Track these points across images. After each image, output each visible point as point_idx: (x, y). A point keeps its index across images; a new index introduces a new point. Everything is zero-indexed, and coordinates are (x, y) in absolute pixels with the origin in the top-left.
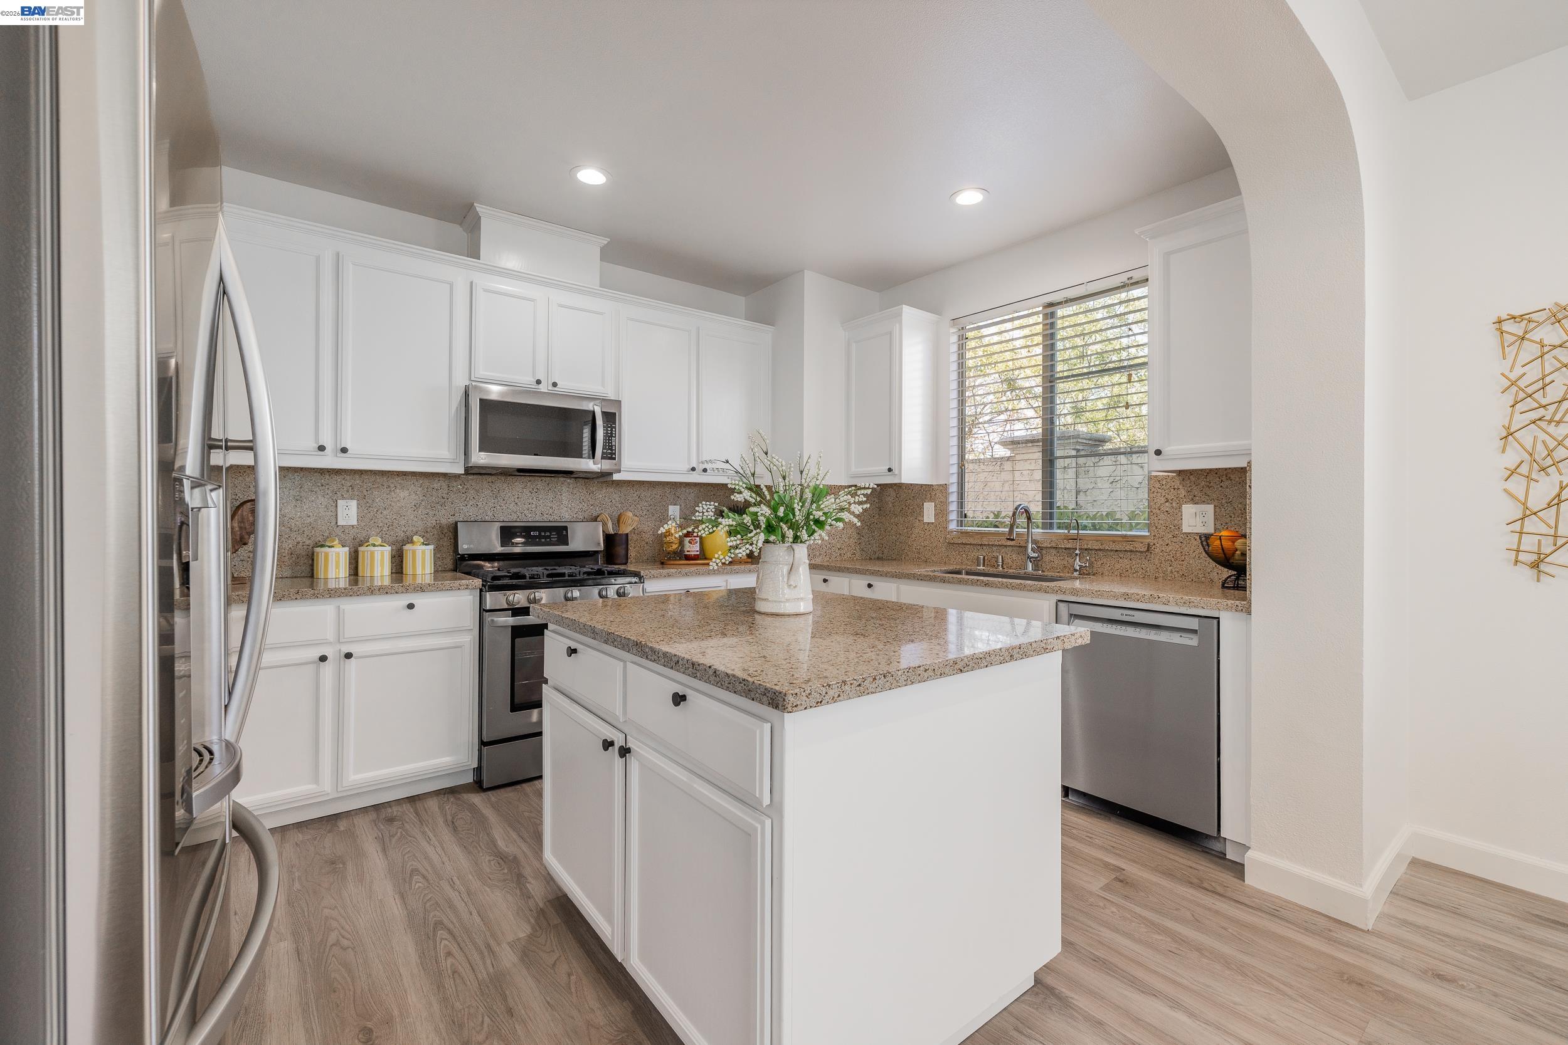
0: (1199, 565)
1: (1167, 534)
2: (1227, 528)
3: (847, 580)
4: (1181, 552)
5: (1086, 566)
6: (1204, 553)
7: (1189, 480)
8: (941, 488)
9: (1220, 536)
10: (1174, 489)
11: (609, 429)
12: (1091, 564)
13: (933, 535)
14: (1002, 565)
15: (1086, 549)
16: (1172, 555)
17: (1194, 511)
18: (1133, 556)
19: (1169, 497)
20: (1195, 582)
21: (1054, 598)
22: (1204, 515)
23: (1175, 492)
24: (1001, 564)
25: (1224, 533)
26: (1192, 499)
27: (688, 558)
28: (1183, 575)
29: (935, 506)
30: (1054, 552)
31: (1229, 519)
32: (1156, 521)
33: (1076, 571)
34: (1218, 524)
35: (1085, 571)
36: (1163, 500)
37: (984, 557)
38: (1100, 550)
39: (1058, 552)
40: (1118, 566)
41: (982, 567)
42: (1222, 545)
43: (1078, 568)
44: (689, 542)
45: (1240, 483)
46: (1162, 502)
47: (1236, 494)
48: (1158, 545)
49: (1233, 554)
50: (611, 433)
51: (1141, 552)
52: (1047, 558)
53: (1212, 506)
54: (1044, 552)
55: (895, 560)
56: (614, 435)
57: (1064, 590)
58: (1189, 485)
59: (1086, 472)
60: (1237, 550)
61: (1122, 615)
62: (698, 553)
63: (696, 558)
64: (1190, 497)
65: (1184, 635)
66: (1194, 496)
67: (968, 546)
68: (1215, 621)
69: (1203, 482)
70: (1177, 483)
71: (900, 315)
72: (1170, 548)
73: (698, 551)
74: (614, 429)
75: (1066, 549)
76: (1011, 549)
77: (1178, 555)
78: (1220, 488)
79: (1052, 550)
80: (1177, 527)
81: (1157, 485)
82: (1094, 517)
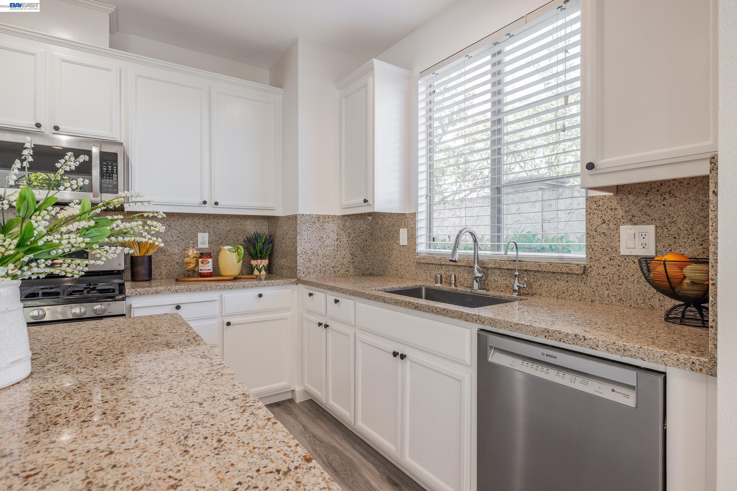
0: (638, 290)
1: (604, 257)
2: (671, 251)
3: (323, 295)
4: (619, 276)
5: (524, 287)
6: (643, 278)
7: (627, 200)
8: (412, 216)
9: (664, 261)
10: (611, 209)
11: (110, 167)
12: (530, 285)
13: (407, 255)
14: (455, 284)
15: (526, 271)
16: (609, 279)
17: (633, 231)
18: (569, 278)
19: (606, 218)
20: (634, 307)
21: (476, 327)
22: (644, 236)
23: (612, 213)
24: (453, 282)
25: (669, 257)
26: (631, 220)
27: (202, 275)
28: (621, 299)
29: (408, 232)
30: (498, 272)
31: (673, 240)
32: (592, 244)
33: (515, 291)
34: (660, 248)
35: (525, 291)
36: (600, 221)
37: (441, 276)
38: (538, 271)
39: (501, 273)
40: (555, 288)
41: (439, 285)
42: (666, 272)
43: (516, 288)
44: (202, 262)
45: (686, 200)
46: (598, 223)
47: (681, 213)
48: (594, 268)
49: (681, 282)
50: (112, 171)
51: (578, 275)
52: (491, 278)
53: (653, 227)
54: (490, 272)
55: (381, 275)
56: (115, 172)
57: (483, 320)
58: (627, 205)
59: (550, 206)
60: (685, 277)
61: (543, 354)
62: (211, 271)
63: (210, 275)
64: (629, 218)
65: (617, 388)
66: (633, 216)
67: (431, 266)
68: (660, 379)
69: (643, 201)
70: (614, 204)
71: (372, 69)
72: (607, 271)
73: (210, 270)
74: (115, 167)
75: (508, 270)
76: (463, 268)
77: (615, 278)
78: (662, 207)
79: (496, 271)
80: (614, 250)
81: (594, 206)
82: (553, 240)
